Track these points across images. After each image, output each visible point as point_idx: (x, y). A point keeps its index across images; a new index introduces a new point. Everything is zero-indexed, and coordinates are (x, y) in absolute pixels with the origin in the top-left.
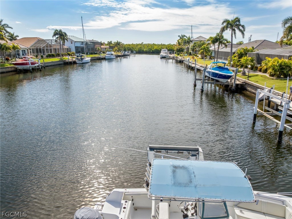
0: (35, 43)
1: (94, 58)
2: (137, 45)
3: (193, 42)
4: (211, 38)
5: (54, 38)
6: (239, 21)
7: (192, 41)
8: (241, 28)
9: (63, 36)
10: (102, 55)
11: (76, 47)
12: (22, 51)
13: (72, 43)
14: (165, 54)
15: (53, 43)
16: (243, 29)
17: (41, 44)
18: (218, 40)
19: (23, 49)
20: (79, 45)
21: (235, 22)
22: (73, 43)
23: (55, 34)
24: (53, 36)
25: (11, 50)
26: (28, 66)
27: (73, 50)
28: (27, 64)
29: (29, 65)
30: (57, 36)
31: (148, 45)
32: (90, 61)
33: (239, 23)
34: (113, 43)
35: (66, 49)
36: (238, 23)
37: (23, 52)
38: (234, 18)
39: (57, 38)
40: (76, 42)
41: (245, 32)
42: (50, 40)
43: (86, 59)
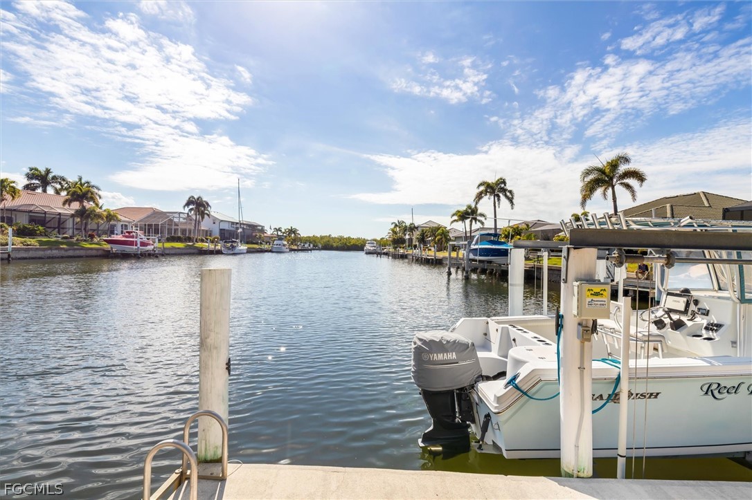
0: (148, 217)
1: (252, 250)
2: (322, 238)
3: (420, 229)
4: (459, 211)
5: (187, 210)
6: (504, 182)
7: (417, 228)
8: (508, 194)
9: (204, 206)
10: (266, 247)
11: (221, 230)
12: (122, 226)
13: (214, 223)
14: (374, 248)
15: (181, 220)
16: (510, 196)
17: (159, 218)
18: (469, 214)
19: (124, 223)
20: (226, 226)
21: (499, 184)
22: (217, 223)
23: (188, 204)
24: (184, 207)
25: (103, 219)
26: (135, 247)
27: (216, 234)
28: (131, 243)
29: (136, 245)
30: (191, 207)
31: (341, 239)
32: (245, 251)
33: (505, 185)
34: (283, 231)
35: (203, 230)
36: (503, 186)
37: (122, 228)
38: (496, 180)
39: (191, 210)
40: (222, 221)
41: (514, 201)
42: (176, 213)
43: (240, 248)
